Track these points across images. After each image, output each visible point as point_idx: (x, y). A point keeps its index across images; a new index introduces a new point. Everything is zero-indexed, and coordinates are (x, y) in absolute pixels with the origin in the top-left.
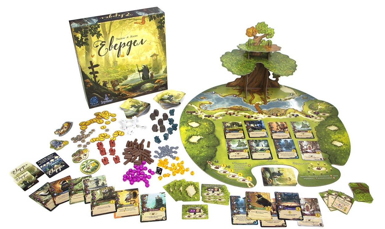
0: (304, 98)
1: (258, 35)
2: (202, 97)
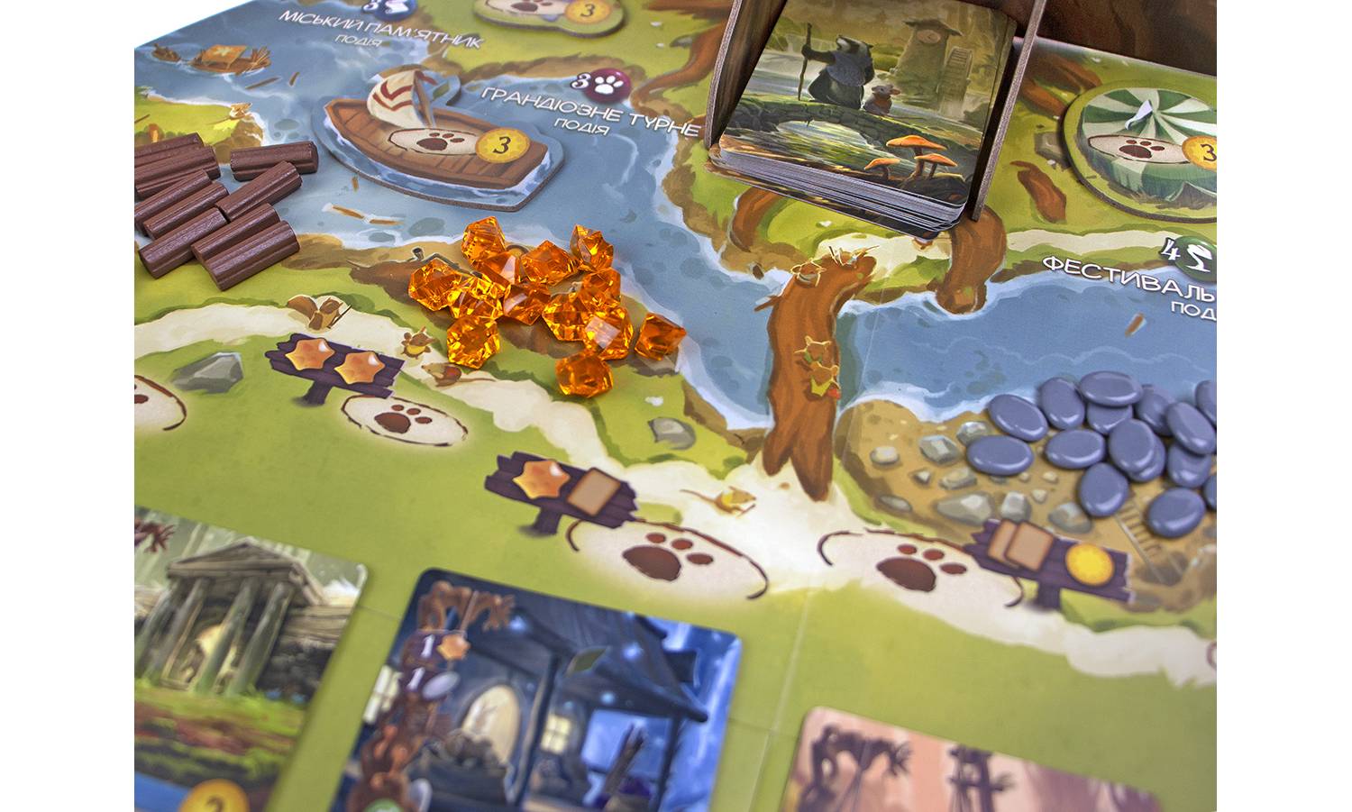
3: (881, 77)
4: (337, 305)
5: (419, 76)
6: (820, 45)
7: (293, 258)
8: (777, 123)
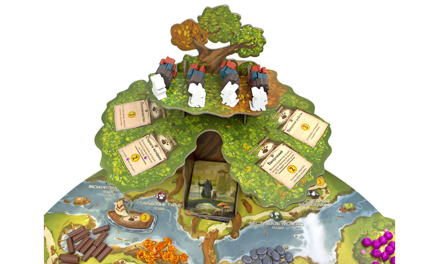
0: (344, 210)
1: (210, 45)
2: (79, 199)
3: (214, 188)
4: (123, 262)
5: (124, 201)
6: (201, 183)
7: (112, 252)
8: (196, 205)
